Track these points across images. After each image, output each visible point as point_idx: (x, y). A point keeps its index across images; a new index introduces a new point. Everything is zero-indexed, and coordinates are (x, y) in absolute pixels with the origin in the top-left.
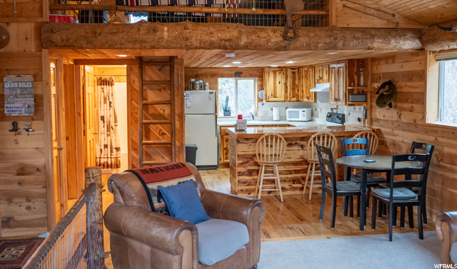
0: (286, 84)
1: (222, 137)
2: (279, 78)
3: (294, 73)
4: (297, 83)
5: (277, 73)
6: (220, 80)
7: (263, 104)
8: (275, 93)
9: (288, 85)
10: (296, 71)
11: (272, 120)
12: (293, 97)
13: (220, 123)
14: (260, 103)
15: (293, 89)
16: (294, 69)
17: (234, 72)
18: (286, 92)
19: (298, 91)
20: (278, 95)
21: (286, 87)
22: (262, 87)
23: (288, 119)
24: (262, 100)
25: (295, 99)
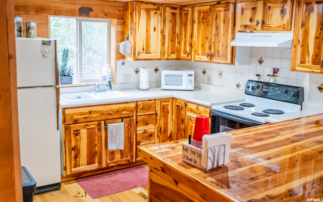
0: (162, 32)
1: (67, 129)
2: (155, 21)
3: (174, 14)
4: (177, 31)
5: (152, 13)
6: (53, 20)
7: (123, 64)
8: (148, 45)
9: (167, 33)
10: (177, 12)
11: (138, 88)
12: (172, 53)
13: (63, 103)
14: (120, 62)
15: (172, 40)
16: (175, 9)
17: (77, 7)
18: (163, 44)
19: (179, 43)
20: (152, 49)
21: (164, 37)
22: (122, 37)
23: (163, 86)
24: (124, 57)
25: (174, 56)
